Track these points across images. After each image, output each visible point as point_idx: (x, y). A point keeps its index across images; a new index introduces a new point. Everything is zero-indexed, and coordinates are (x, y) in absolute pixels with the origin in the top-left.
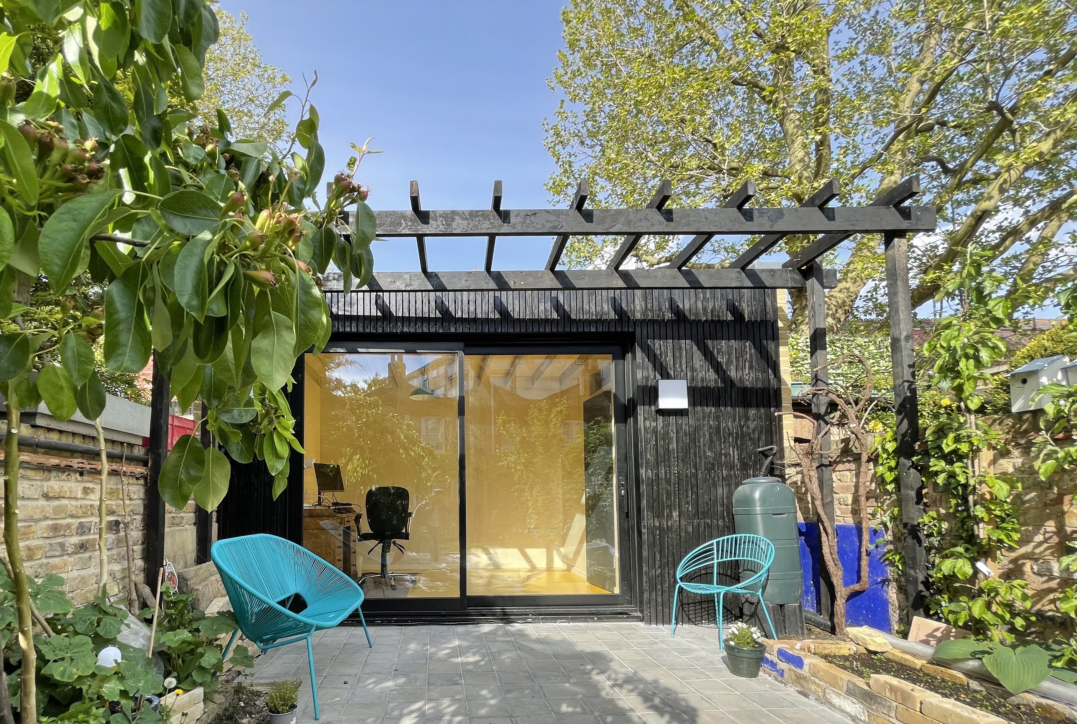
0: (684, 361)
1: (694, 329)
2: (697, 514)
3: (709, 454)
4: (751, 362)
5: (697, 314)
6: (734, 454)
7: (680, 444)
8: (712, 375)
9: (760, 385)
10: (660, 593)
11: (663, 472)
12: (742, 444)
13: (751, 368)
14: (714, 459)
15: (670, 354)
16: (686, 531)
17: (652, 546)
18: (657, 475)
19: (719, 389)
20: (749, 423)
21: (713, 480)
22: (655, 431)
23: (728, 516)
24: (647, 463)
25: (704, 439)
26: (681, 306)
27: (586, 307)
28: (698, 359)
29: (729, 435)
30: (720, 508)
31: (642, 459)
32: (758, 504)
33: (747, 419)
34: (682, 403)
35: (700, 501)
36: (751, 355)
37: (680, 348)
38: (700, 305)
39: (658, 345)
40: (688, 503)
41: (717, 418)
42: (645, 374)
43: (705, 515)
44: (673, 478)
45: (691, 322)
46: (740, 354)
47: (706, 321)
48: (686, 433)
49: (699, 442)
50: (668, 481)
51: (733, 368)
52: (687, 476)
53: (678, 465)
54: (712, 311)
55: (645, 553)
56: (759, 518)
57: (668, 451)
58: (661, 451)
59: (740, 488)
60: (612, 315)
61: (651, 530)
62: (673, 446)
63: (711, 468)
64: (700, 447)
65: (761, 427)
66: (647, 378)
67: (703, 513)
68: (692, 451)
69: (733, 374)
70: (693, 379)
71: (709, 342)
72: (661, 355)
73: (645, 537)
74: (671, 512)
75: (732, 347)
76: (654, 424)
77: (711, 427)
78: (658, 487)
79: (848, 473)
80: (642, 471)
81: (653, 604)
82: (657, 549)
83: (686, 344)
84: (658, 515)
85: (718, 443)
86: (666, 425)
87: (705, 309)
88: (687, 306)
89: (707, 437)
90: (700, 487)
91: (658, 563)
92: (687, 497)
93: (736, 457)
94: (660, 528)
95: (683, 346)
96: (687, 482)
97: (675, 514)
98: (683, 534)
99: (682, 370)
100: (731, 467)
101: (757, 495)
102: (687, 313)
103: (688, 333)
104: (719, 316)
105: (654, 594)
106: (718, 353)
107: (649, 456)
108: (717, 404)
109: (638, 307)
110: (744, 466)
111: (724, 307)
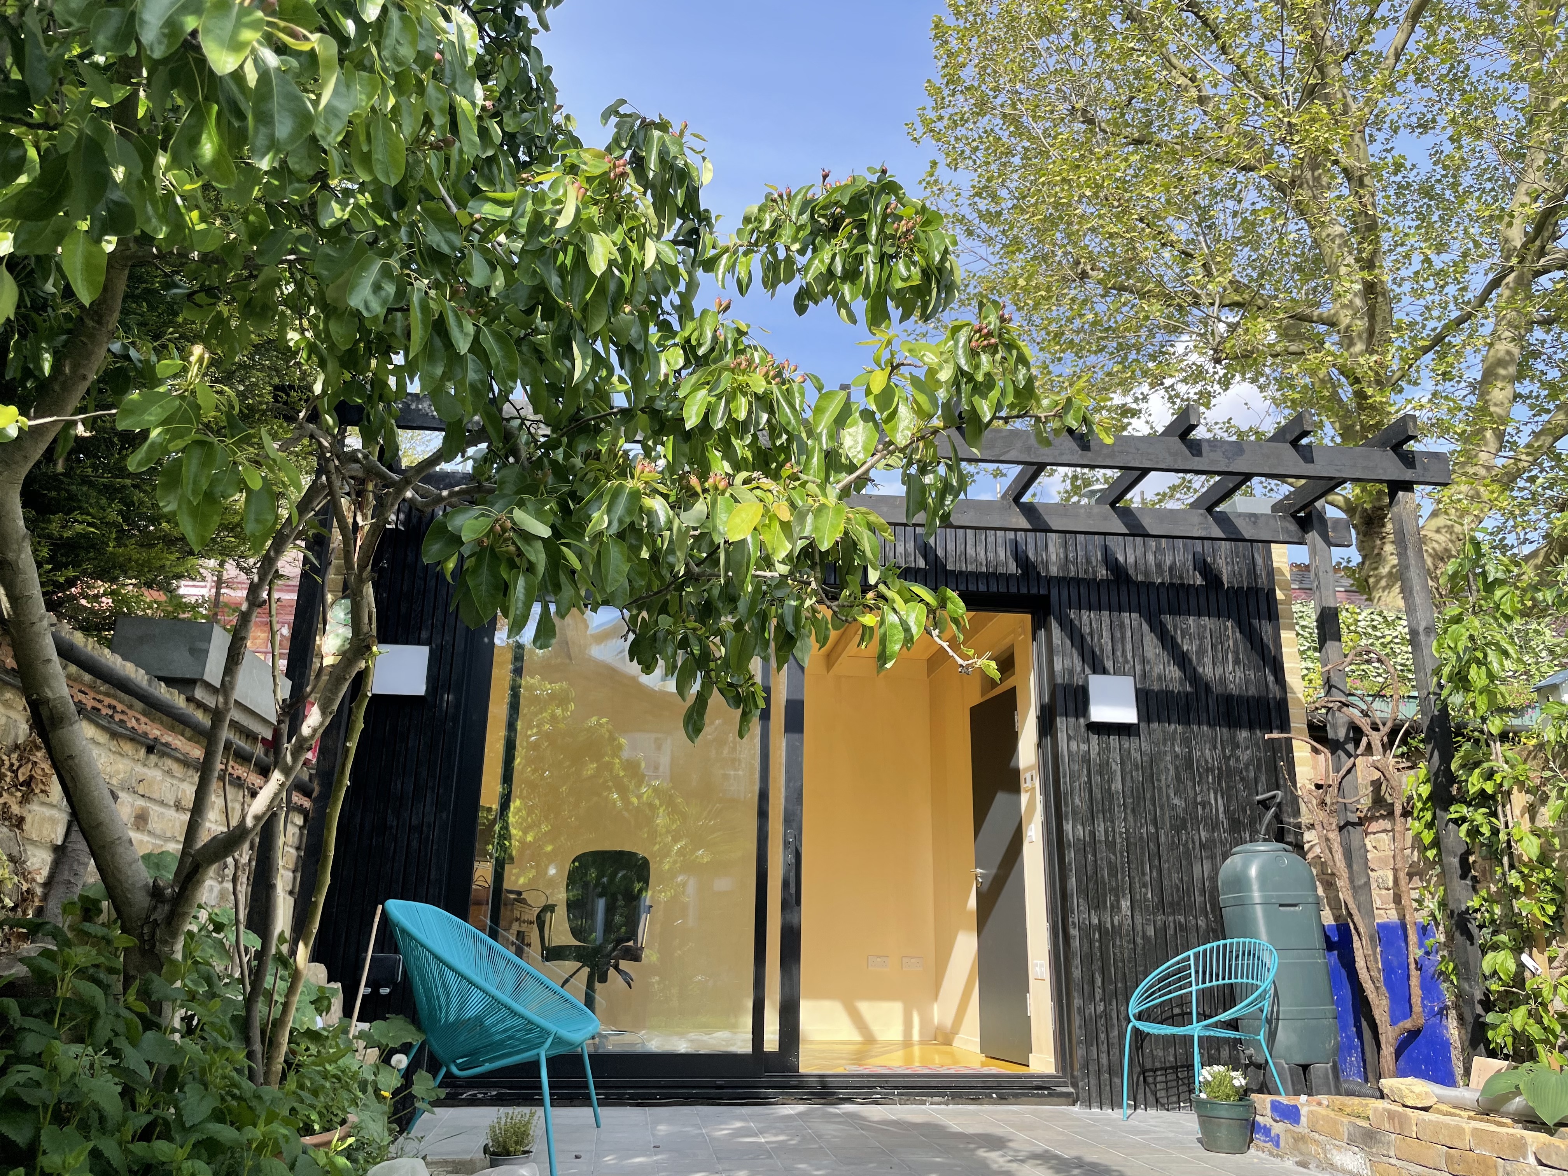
0: (1129, 646)
1: (1144, 598)
2: (1161, 906)
3: (1176, 801)
4: (1236, 653)
5: (1147, 573)
6: (1218, 804)
7: (1129, 783)
8: (1174, 672)
9: (1252, 691)
10: (1104, 1048)
11: (1102, 828)
12: (1229, 788)
13: (1237, 662)
14: (1185, 810)
15: (1106, 634)
16: (1144, 936)
17: (1088, 959)
18: (1093, 834)
19: (1187, 695)
20: (1239, 752)
21: (1185, 845)
22: (1086, 760)
23: (1213, 911)
24: (1075, 813)
25: (1167, 776)
26: (1121, 559)
27: (971, 552)
28: (1152, 646)
29: (1207, 770)
30: (1199, 899)
31: (1066, 805)
32: (1255, 886)
33: (1236, 745)
34: (1128, 715)
35: (1166, 882)
36: (1235, 642)
37: (1122, 626)
38: (1151, 558)
39: (1086, 619)
40: (1145, 885)
41: (1186, 742)
42: (1068, 663)
43: (1175, 907)
44: (1118, 840)
45: (1138, 585)
46: (1220, 639)
47: (1162, 584)
48: (1137, 766)
49: (1159, 780)
50: (1111, 845)
51: (1208, 660)
52: (1141, 838)
53: (1125, 819)
54: (1171, 569)
55: (1077, 973)
56: (1259, 910)
57: (1108, 795)
58: (1097, 793)
59: (1229, 861)
60: (1012, 568)
61: (1086, 932)
62: (1117, 785)
63: (1179, 825)
64: (1160, 789)
65: (1259, 760)
66: (1071, 672)
67: (1171, 904)
68: (1148, 796)
69: (1207, 670)
70: (1144, 676)
71: (1168, 619)
72: (1091, 634)
73: (1076, 943)
74: (1118, 901)
75: (1205, 627)
76: (1084, 747)
77: (1177, 756)
78: (1095, 855)
79: (1383, 835)
80: (1068, 827)
81: (1093, 1067)
82: (1097, 965)
83: (1131, 619)
84: (1097, 905)
85: (1190, 784)
86: (1105, 750)
87: (1159, 566)
88: (1131, 560)
89: (1172, 772)
90: (1164, 857)
91: (1099, 992)
92: (1144, 874)
93: (1221, 809)
94: (1100, 927)
95: (1127, 621)
96: (1142, 848)
97: (1125, 904)
98: (1139, 941)
99: (1126, 661)
100: (1214, 826)
101: (1253, 871)
102: (1131, 571)
103: (1134, 602)
104: (1182, 578)
105: (1094, 1049)
106: (1183, 637)
107: (1077, 801)
108: (1186, 721)
109: (1053, 557)
110: (1235, 826)
111: (1190, 564)
